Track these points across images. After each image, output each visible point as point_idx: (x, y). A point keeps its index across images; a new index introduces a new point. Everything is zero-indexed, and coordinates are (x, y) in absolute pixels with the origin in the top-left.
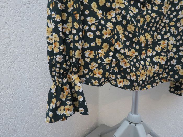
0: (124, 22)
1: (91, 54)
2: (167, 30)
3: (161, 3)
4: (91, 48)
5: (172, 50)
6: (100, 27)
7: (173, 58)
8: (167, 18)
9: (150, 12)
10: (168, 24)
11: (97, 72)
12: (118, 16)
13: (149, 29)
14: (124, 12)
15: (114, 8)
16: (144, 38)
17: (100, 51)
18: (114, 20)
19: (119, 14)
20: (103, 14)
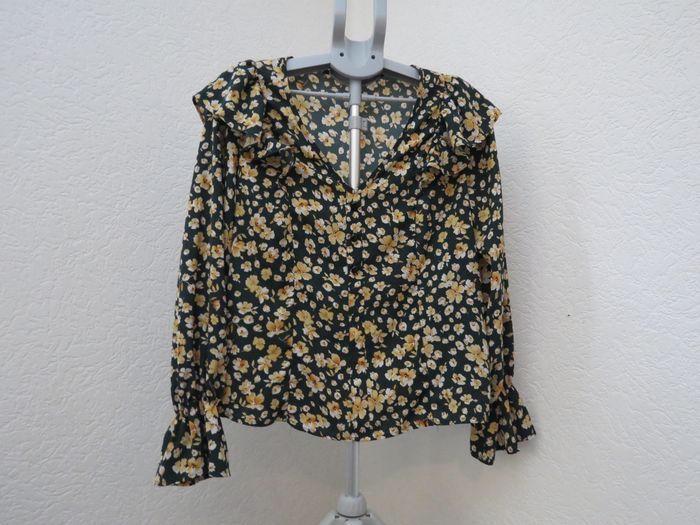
0: (313, 305)
1: (242, 365)
2: (420, 313)
3: (399, 259)
4: (243, 355)
5: (433, 354)
6: (263, 318)
7: (437, 371)
8: (419, 286)
9: (371, 280)
10: (423, 299)
11: (253, 399)
12: (299, 295)
13: (373, 313)
14: (309, 288)
15: (291, 281)
16: (360, 332)
17: (261, 360)
18: (291, 303)
19: (302, 291)
20: (270, 294)
